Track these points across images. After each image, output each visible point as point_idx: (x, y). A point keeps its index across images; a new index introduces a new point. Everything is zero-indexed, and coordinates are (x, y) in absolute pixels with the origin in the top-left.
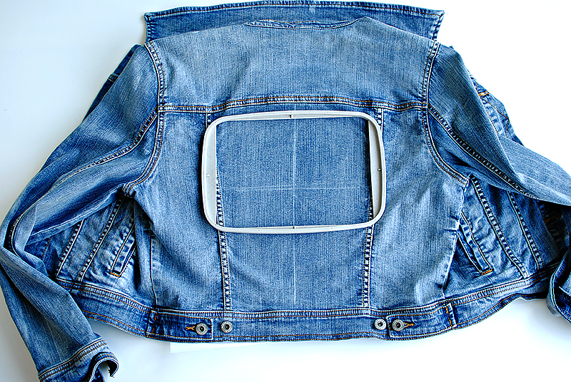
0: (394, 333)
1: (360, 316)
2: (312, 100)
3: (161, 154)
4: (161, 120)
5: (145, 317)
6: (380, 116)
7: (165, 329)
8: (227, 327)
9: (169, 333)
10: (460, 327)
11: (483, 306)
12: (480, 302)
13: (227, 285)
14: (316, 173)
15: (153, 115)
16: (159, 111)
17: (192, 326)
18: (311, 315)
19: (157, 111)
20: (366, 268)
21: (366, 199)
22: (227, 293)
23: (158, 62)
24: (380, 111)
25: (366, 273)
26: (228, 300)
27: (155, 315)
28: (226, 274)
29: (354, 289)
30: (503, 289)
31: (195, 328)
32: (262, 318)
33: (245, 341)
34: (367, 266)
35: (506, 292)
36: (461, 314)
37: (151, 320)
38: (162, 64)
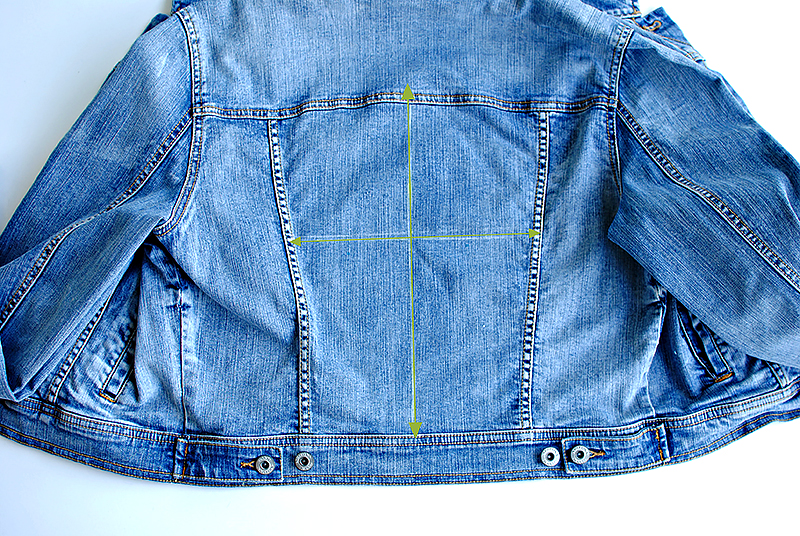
0: (573, 467)
1: (516, 444)
2: (437, 101)
3: (198, 181)
4: (197, 129)
5: (168, 450)
6: (543, 125)
7: (204, 469)
8: (305, 461)
9: (212, 474)
10: (675, 460)
11: (714, 432)
12: (711, 425)
13: (305, 391)
14: (444, 213)
15: (185, 121)
16: (195, 115)
17: (248, 460)
18: (440, 441)
19: (191, 114)
20: (527, 366)
21: (525, 256)
22: (305, 404)
23: (193, 36)
24: (543, 116)
25: (526, 373)
26: (306, 416)
27: (185, 445)
28: (304, 372)
29: (508, 399)
30: (748, 406)
31: (254, 464)
32: (360, 445)
33: (335, 483)
34: (528, 362)
35: (752, 411)
36: (679, 443)
37: (179, 454)
38: (198, 42)
